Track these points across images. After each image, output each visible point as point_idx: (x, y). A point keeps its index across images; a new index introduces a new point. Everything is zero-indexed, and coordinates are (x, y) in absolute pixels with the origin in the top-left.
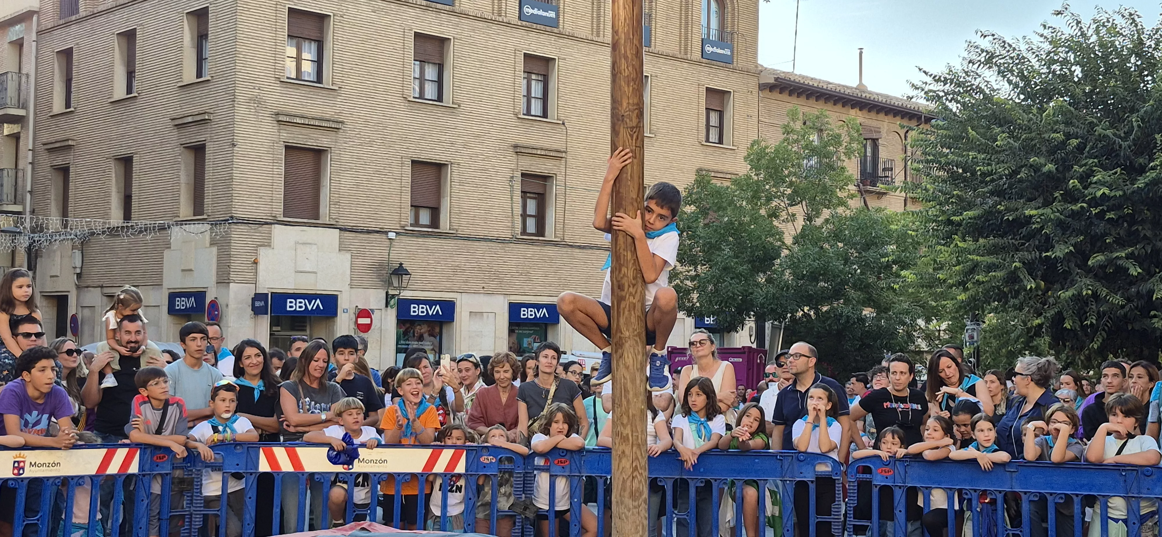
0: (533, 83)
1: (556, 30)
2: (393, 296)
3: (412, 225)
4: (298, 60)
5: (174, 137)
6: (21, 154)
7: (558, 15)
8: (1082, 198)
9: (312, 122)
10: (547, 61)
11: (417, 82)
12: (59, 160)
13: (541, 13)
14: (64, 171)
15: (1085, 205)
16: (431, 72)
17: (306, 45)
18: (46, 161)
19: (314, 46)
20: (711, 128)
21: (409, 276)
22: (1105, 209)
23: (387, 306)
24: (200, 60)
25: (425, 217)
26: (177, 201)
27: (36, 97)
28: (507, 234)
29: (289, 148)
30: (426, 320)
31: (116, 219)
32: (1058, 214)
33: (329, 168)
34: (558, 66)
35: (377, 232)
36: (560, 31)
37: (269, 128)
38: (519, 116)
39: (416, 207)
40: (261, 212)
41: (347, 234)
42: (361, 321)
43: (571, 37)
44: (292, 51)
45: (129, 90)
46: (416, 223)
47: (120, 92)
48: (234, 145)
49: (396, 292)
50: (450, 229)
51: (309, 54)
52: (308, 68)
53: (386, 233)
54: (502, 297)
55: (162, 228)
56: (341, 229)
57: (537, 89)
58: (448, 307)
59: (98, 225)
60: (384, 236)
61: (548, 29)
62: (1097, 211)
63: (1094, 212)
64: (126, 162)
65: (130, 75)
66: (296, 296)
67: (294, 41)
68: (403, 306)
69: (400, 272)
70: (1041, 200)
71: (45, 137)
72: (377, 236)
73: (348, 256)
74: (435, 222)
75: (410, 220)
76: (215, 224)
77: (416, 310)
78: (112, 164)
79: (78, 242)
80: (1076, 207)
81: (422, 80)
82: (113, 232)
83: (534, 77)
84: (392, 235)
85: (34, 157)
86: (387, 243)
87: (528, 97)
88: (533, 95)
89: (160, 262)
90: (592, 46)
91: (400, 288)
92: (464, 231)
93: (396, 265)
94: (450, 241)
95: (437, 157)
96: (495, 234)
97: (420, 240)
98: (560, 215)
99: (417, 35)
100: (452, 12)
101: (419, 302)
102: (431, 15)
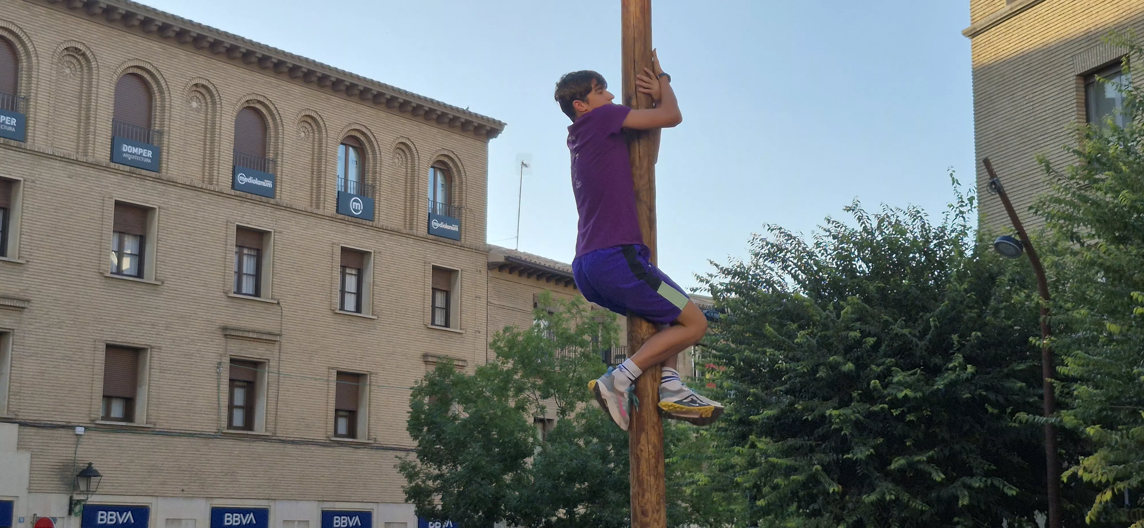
0: (245, 258)
1: (272, 201)
2: (79, 502)
3: (103, 419)
7: (274, 185)
8: (881, 399)
10: (261, 235)
11: (114, 256)
13: (256, 182)
15: (886, 406)
16: (131, 245)
19: (1, 215)
20: (437, 310)
21: (99, 478)
22: (906, 411)
23: (70, 514)
25: (117, 409)
28: (211, 429)
32: (857, 415)
33: (11, 351)
34: (274, 240)
35: (63, 426)
36: (277, 202)
38: (230, 295)
39: (108, 398)
41: (27, 430)
43: (289, 208)
46: (107, 416)
49: (82, 498)
50: (147, 423)
53: (72, 428)
54: (203, 501)
56: (21, 424)
57: (249, 265)
58: (142, 514)
60: (70, 432)
61: (264, 199)
62: (897, 413)
63: (895, 414)
68: (89, 514)
69: (88, 473)
70: (836, 400)
72: (62, 432)
73: (27, 455)
74: (129, 415)
75: (101, 414)
77: (104, 519)
80: (876, 408)
81: (120, 253)
83: (246, 251)
84: (80, 430)
86: (73, 439)
87: (239, 274)
88: (245, 271)
90: (312, 220)
91: (87, 492)
92: (163, 425)
93: (83, 466)
94: (145, 437)
95: (136, 341)
96: (198, 428)
97: (112, 436)
98: (272, 406)
99: (118, 204)
100: (159, 180)
101: (107, 508)
102: (133, 183)
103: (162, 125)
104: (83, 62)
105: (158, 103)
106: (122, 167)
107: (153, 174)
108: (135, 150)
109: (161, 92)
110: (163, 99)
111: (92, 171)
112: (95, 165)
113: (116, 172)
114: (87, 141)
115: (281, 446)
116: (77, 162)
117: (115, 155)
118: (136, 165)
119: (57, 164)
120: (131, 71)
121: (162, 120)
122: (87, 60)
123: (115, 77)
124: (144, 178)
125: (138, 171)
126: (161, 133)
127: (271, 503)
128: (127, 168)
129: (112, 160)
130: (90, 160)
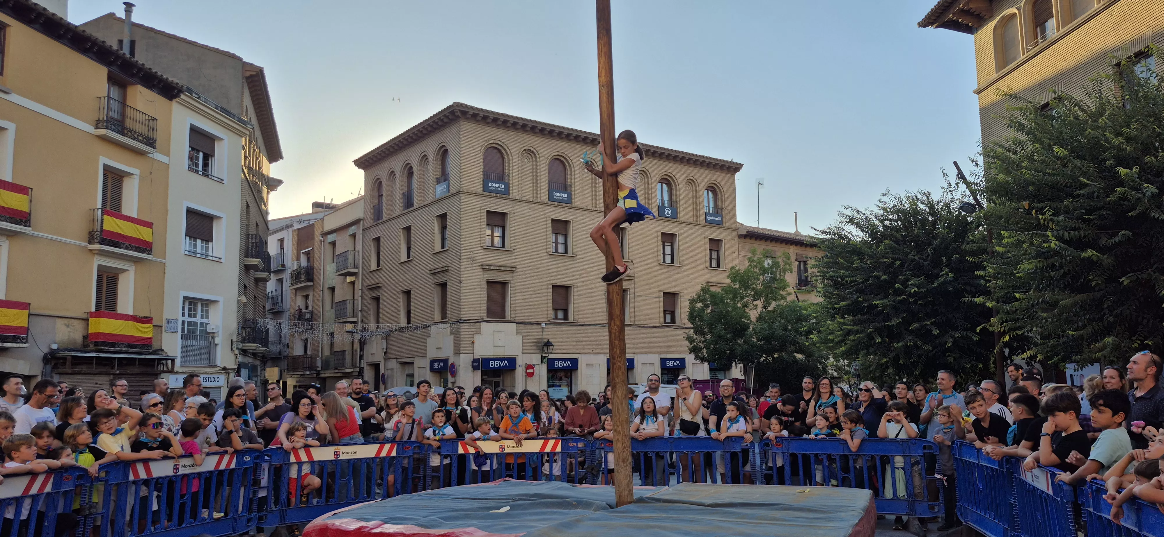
2: (545, 357)
3: (553, 319)
4: (493, 236)
5: (431, 280)
6: (356, 291)
9: (500, 268)
11: (554, 245)
12: (375, 294)
14: (377, 299)
16: (561, 239)
17: (496, 229)
18: (368, 295)
19: (500, 229)
20: (713, 260)
21: (553, 346)
23: (542, 362)
24: (443, 239)
25: (560, 315)
26: (433, 312)
27: (363, 262)
29: (488, 282)
30: (563, 369)
31: (403, 323)
33: (510, 291)
34: (628, 232)
35: (536, 324)
37: (479, 272)
39: (555, 309)
40: (476, 317)
41: (520, 326)
42: (529, 371)
44: (489, 232)
45: (409, 257)
46: (556, 318)
47: (404, 258)
48: (461, 282)
49: (546, 355)
50: (574, 320)
51: (498, 233)
52: (497, 241)
53: (540, 324)
54: (603, 356)
55: (425, 327)
56: (516, 323)
58: (575, 362)
59: (394, 326)
60: (539, 326)
64: (408, 293)
65: (409, 249)
66: (494, 359)
67: (490, 227)
68: (551, 362)
69: (548, 344)
71: (367, 283)
72: (536, 326)
73: (521, 337)
74: (566, 317)
75: (553, 316)
76: (452, 323)
77: (558, 364)
78: (401, 295)
79: (384, 336)
81: (556, 243)
82: (402, 330)
84: (543, 325)
85: (362, 293)
86: (541, 329)
89: (426, 345)
91: (548, 353)
92: (581, 321)
93: (546, 341)
94: (574, 327)
95: (566, 283)
96: (598, 322)
97: (558, 327)
98: (632, 310)
99: (553, 220)
100: (571, 208)
101: (559, 360)
102: (560, 210)
103: (571, 182)
104: (533, 155)
105: (569, 171)
106: (553, 203)
107: (568, 205)
108: (559, 195)
109: (570, 166)
110: (571, 169)
111: (540, 206)
112: (541, 203)
113: (551, 205)
114: (537, 192)
115: (638, 328)
116: (533, 202)
117: (550, 198)
118: (560, 201)
119: (524, 204)
120: (555, 157)
121: (571, 180)
122: (535, 154)
123: (548, 161)
124: (564, 207)
125: (561, 204)
126: (571, 185)
127: (635, 356)
128: (556, 203)
129: (549, 200)
130: (539, 201)
